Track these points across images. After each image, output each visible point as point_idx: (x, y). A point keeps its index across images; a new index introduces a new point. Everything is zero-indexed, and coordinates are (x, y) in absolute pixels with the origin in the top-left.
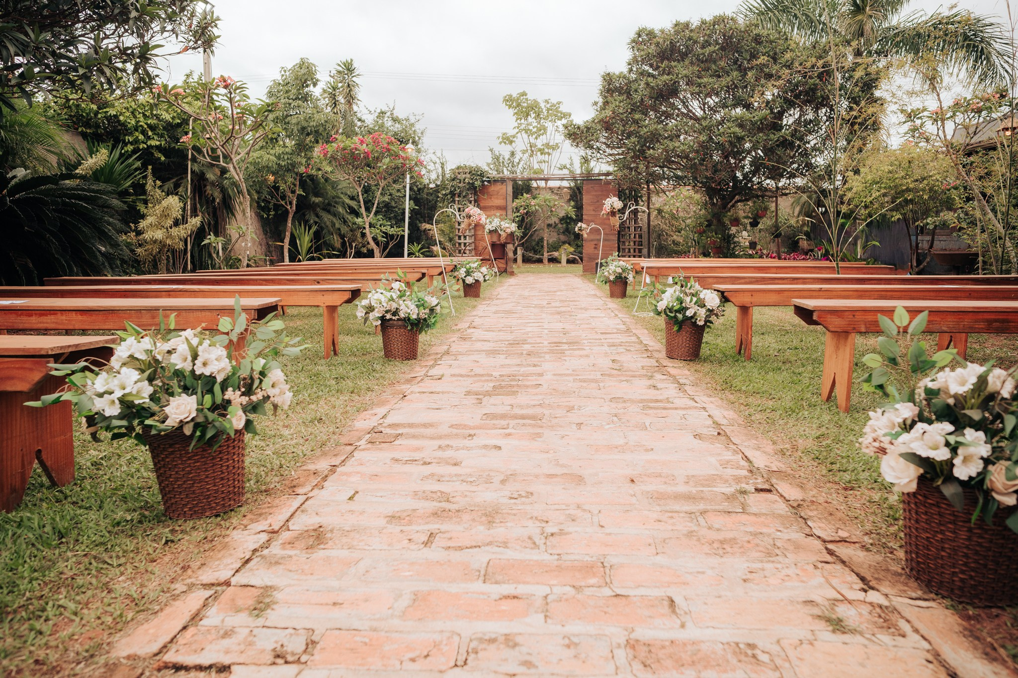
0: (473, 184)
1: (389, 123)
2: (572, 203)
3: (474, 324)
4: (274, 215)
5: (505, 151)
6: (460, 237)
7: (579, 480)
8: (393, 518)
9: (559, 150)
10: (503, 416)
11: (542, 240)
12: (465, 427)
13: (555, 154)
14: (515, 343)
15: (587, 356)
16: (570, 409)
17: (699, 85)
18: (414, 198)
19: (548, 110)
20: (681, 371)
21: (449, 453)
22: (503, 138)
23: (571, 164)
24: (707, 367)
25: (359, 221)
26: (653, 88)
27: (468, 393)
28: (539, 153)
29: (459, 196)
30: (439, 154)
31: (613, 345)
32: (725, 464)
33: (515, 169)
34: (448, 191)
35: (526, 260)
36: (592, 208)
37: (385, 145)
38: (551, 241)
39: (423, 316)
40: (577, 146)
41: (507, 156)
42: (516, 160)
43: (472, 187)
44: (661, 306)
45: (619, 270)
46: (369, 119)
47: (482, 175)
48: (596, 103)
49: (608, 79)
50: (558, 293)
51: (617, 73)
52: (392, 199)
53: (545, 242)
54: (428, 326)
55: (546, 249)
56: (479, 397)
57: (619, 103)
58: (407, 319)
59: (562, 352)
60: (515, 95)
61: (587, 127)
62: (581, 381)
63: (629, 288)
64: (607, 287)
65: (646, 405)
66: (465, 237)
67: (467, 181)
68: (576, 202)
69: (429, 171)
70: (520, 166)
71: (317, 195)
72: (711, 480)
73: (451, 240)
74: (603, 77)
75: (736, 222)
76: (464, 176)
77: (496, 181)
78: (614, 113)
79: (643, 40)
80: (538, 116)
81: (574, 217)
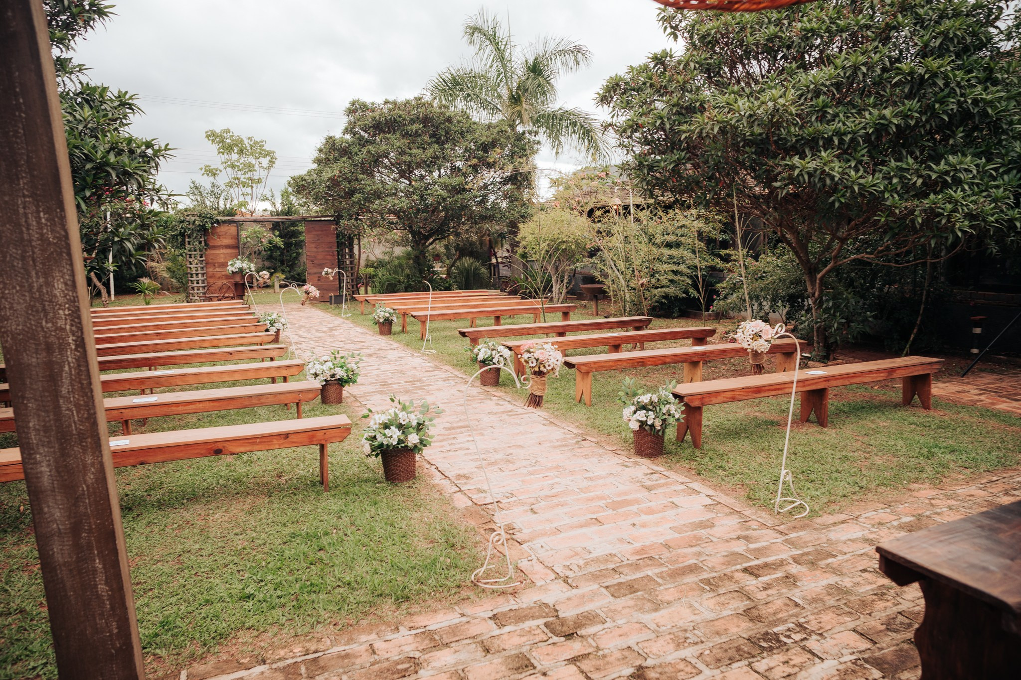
0: (203, 226)
2: (277, 233)
6: (191, 275)
17: (410, 155)
19: (251, 146)
22: (206, 171)
26: (373, 154)
29: (189, 237)
34: (177, 232)
36: (313, 246)
39: (350, 376)
41: (209, 188)
42: (219, 192)
43: (202, 229)
45: (387, 315)
47: (211, 218)
49: (329, 141)
58: (341, 380)
60: (218, 131)
66: (197, 274)
67: (197, 223)
70: (222, 197)
75: (437, 257)
76: (193, 219)
77: (224, 222)
78: (340, 172)
79: (356, 109)
80: (241, 152)
81: (282, 247)
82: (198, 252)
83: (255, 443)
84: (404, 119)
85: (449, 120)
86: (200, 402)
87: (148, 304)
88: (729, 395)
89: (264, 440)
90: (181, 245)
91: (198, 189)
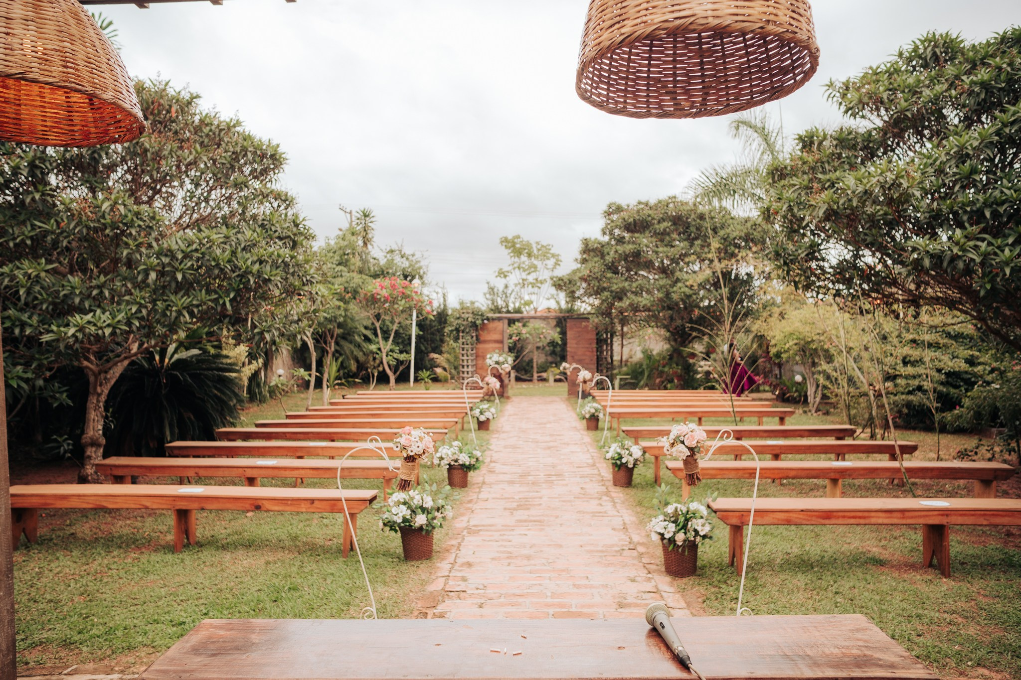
0: (475, 323)
1: (398, 259)
2: (558, 330)
3: (494, 459)
5: (499, 284)
6: (463, 367)
7: (561, 546)
8: (493, 559)
10: (525, 521)
11: (531, 361)
12: (508, 526)
14: (524, 475)
15: (567, 485)
16: (557, 517)
18: (420, 325)
19: (539, 250)
20: (619, 494)
21: (505, 537)
22: (499, 273)
24: (634, 490)
25: (373, 347)
27: (505, 509)
28: (530, 286)
29: (463, 332)
31: (582, 477)
32: (620, 540)
33: (508, 299)
34: (453, 328)
35: (518, 379)
36: (574, 342)
38: (540, 362)
39: (473, 463)
40: (561, 292)
41: (501, 289)
42: (509, 292)
43: (474, 325)
44: (609, 456)
45: (593, 411)
46: (381, 257)
47: (482, 315)
49: (586, 242)
50: (548, 426)
51: (593, 239)
52: (401, 327)
53: (535, 364)
54: (475, 469)
55: (535, 369)
56: (512, 510)
57: (596, 265)
58: (463, 466)
59: (552, 482)
60: (510, 237)
62: (564, 501)
63: (600, 424)
64: (585, 421)
65: (594, 514)
67: (470, 319)
68: (562, 328)
70: (513, 296)
72: (613, 546)
73: (456, 368)
74: (582, 240)
76: (467, 316)
77: (493, 319)
79: (614, 210)
80: (529, 255)
81: (560, 342)
82: (470, 346)
83: (287, 504)
84: (653, 219)
85: (702, 217)
86: (303, 469)
87: (427, 389)
88: (782, 516)
89: (294, 502)
90: (456, 339)
91: (492, 289)
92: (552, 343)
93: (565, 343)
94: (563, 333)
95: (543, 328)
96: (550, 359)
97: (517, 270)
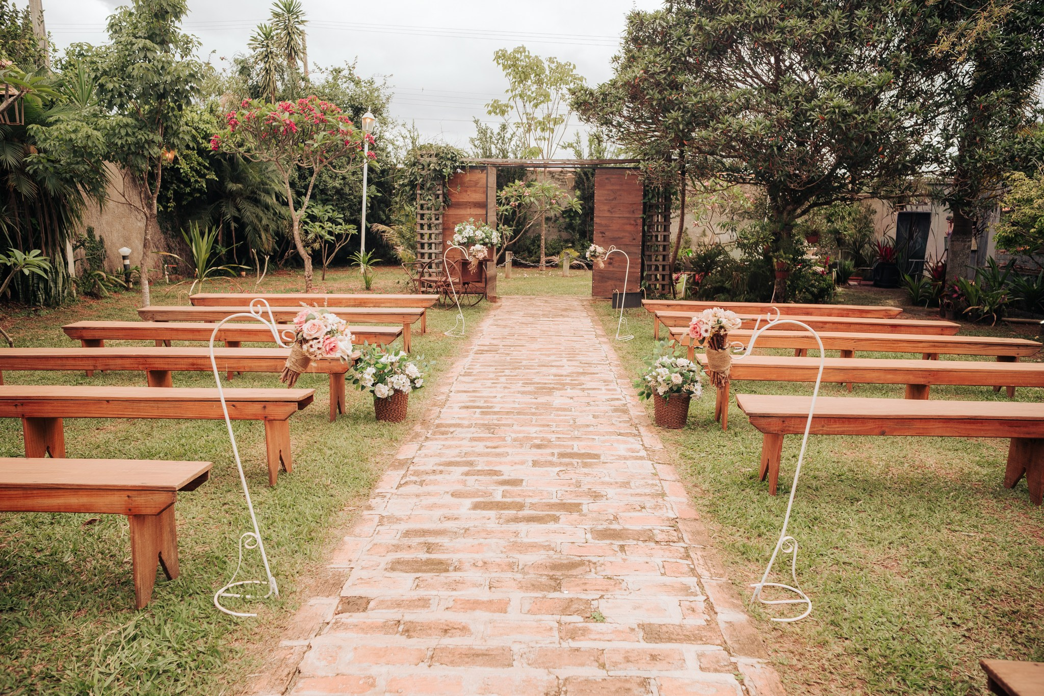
0: (441, 171)
2: (578, 193)
4: (175, 207)
5: (494, 123)
6: (423, 246)
9: (564, 123)
11: (538, 238)
13: (559, 129)
17: (782, 31)
18: (375, 183)
19: (553, 71)
22: (493, 106)
23: (578, 142)
26: (708, 34)
28: (539, 128)
29: (422, 188)
30: (409, 127)
33: (506, 146)
34: (406, 181)
35: (516, 265)
36: (606, 208)
37: (319, 114)
38: (550, 238)
40: (588, 120)
41: (496, 129)
42: (508, 135)
43: (439, 176)
46: (318, 79)
47: (453, 159)
48: (616, 59)
49: (637, 21)
51: (650, 13)
52: (346, 184)
53: (543, 242)
55: (543, 250)
57: (653, 58)
60: (510, 50)
61: (603, 94)
66: (430, 245)
67: (432, 166)
68: (583, 190)
69: (397, 148)
70: (513, 143)
71: (236, 179)
73: (412, 248)
74: (629, 18)
75: (814, 237)
76: (428, 160)
77: (473, 167)
78: (646, 72)
81: (580, 212)
82: (433, 212)
90: (412, 199)
91: (483, 132)
92: (569, 213)
93: (589, 212)
94: (587, 198)
95: (557, 189)
96: (565, 235)
97: (519, 101)
